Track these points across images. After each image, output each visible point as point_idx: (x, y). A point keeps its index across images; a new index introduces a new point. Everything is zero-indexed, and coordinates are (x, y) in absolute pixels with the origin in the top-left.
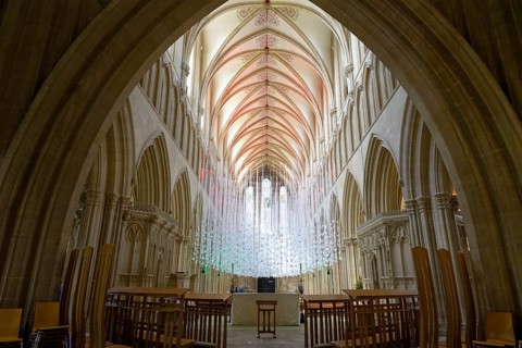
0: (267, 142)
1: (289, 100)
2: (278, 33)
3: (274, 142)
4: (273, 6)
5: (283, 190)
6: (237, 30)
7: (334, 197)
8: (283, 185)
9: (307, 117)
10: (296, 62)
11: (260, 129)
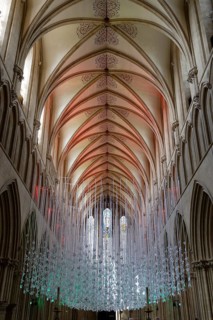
0: (107, 170)
1: (129, 124)
2: (118, 53)
3: (115, 169)
4: (113, 23)
5: (123, 220)
6: (77, 47)
7: (180, 216)
8: (123, 214)
9: (146, 140)
10: (135, 83)
11: (101, 156)
